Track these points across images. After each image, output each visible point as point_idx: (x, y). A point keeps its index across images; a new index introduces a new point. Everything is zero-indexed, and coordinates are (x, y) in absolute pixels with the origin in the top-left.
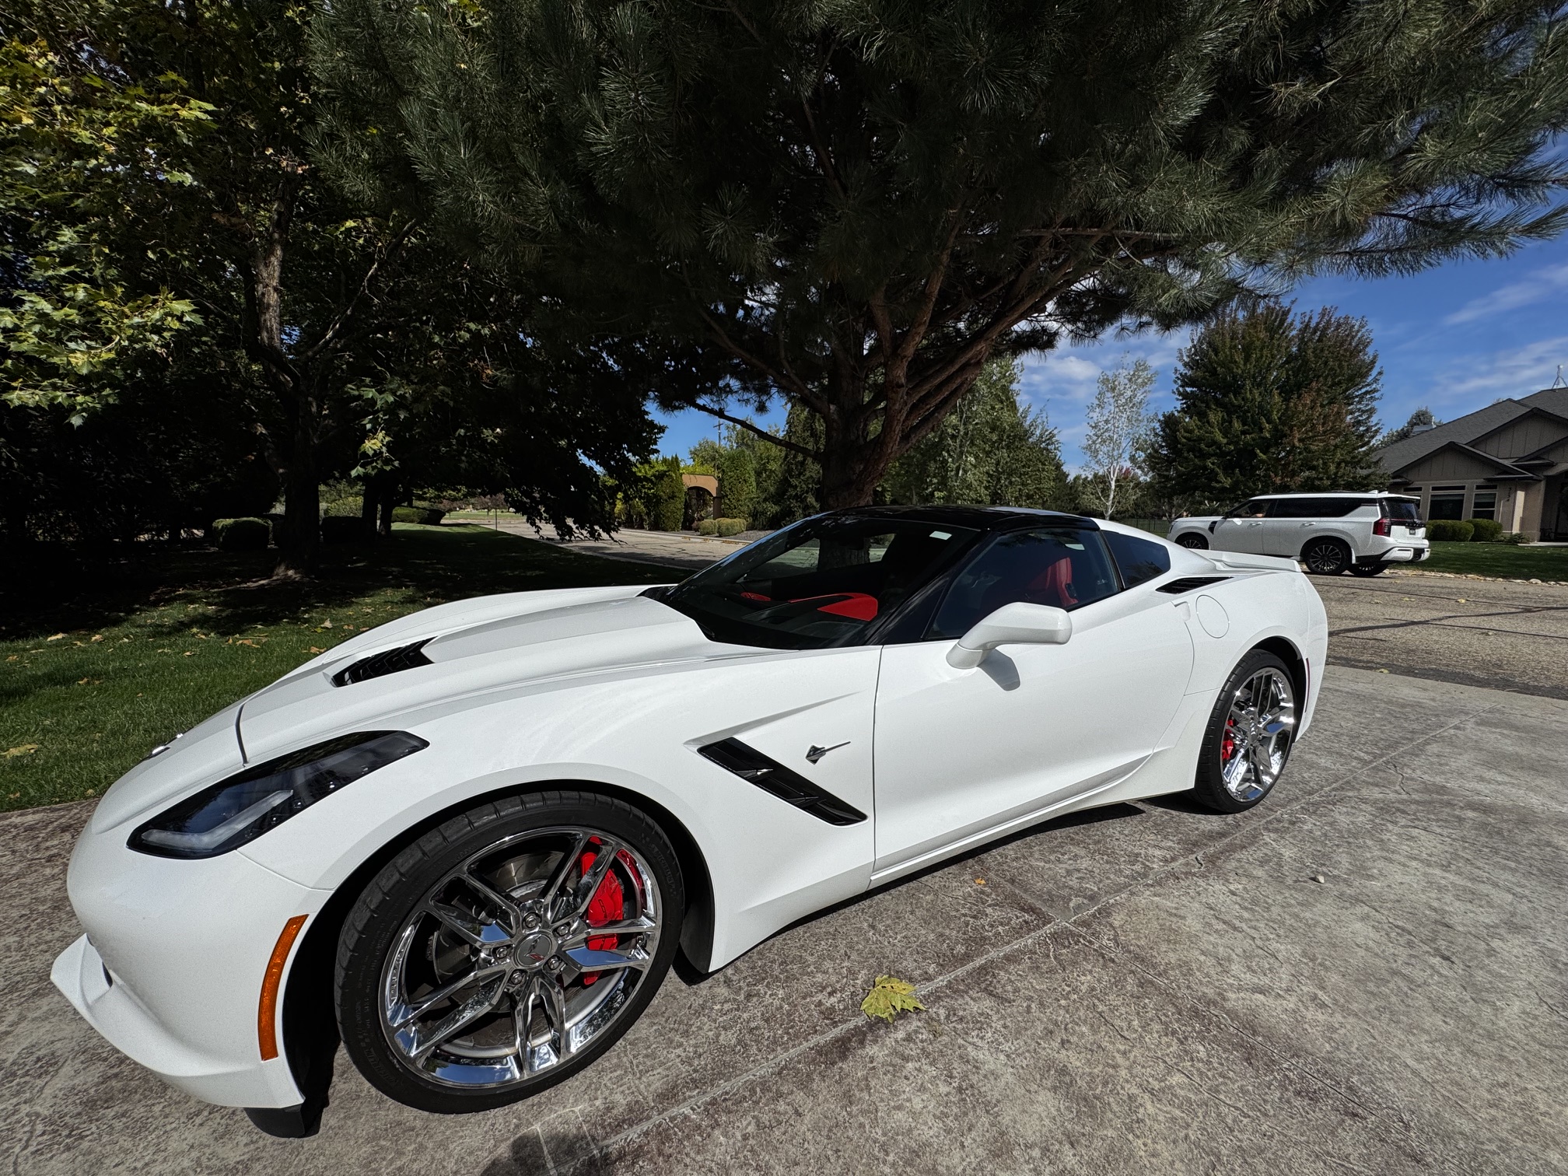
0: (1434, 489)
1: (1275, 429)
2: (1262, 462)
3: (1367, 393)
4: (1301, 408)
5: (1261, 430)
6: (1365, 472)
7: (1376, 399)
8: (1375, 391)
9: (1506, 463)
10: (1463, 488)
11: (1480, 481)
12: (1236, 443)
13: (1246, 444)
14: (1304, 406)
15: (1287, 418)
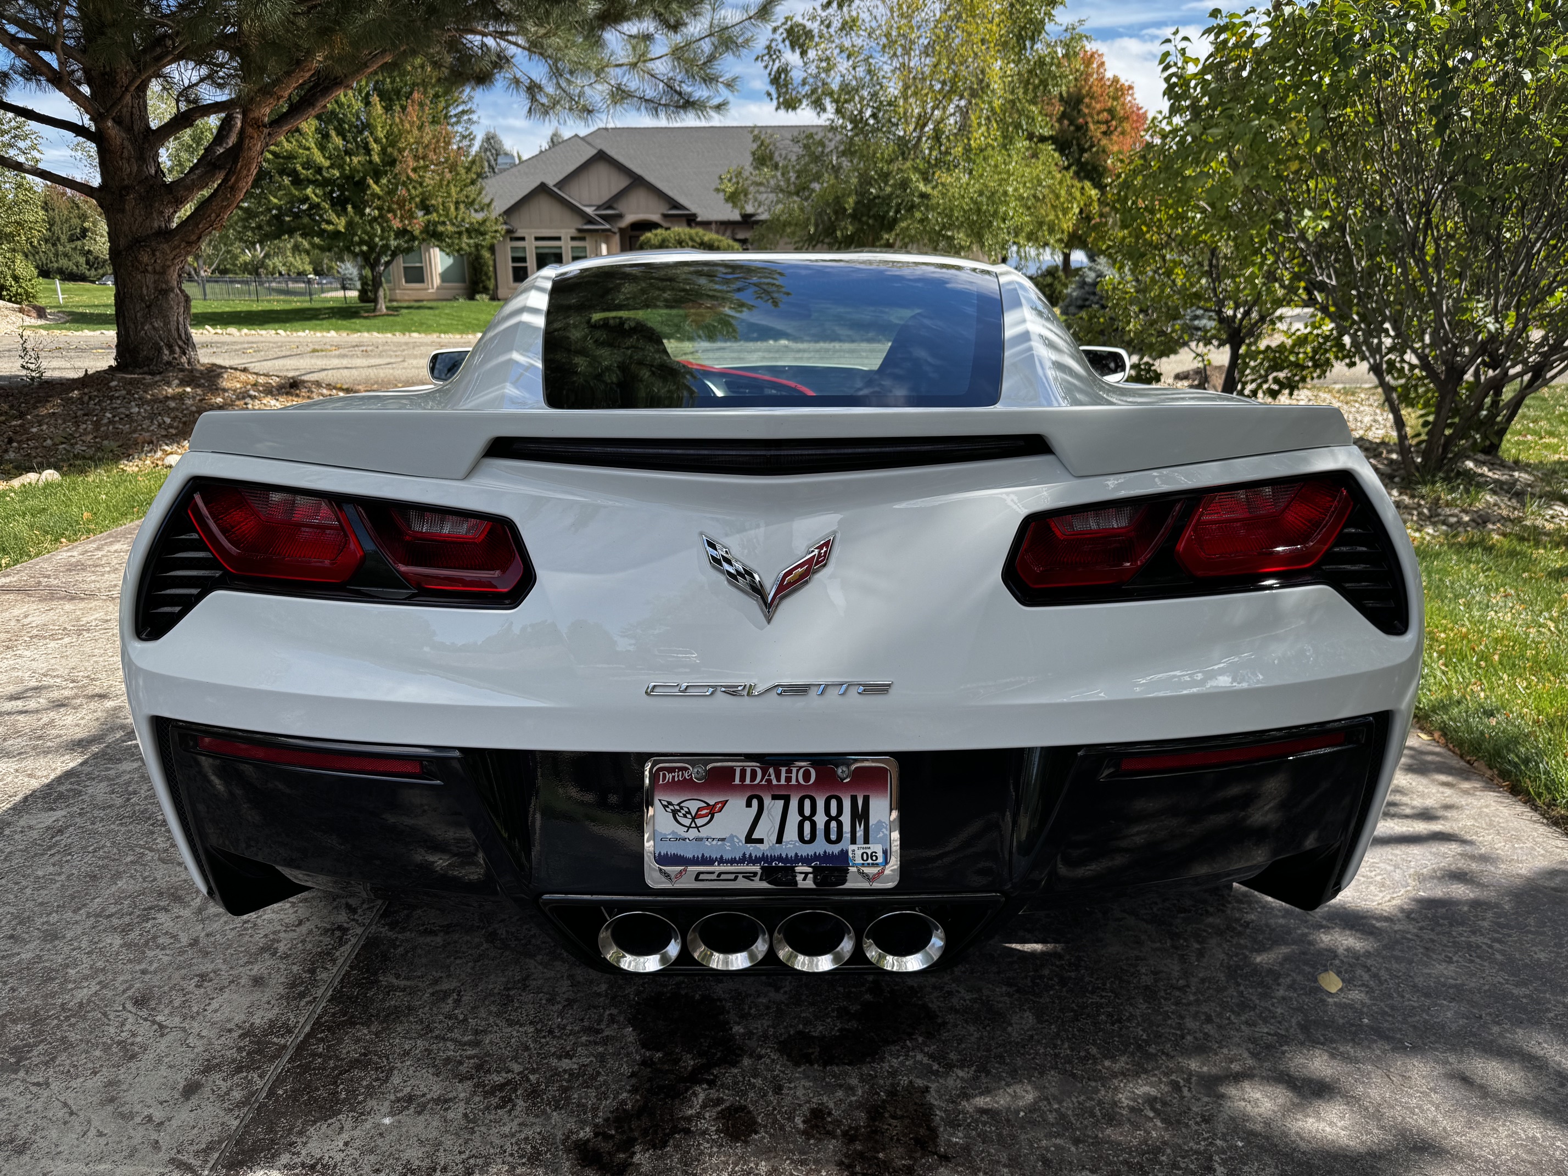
0: (537, 239)
1: (383, 151)
2: (374, 195)
3: (463, 112)
4: (407, 126)
5: (368, 151)
6: (479, 216)
7: (474, 123)
8: (470, 111)
9: (589, 210)
10: (559, 239)
11: (573, 232)
12: (341, 167)
13: (354, 170)
14: (412, 124)
15: (392, 140)
